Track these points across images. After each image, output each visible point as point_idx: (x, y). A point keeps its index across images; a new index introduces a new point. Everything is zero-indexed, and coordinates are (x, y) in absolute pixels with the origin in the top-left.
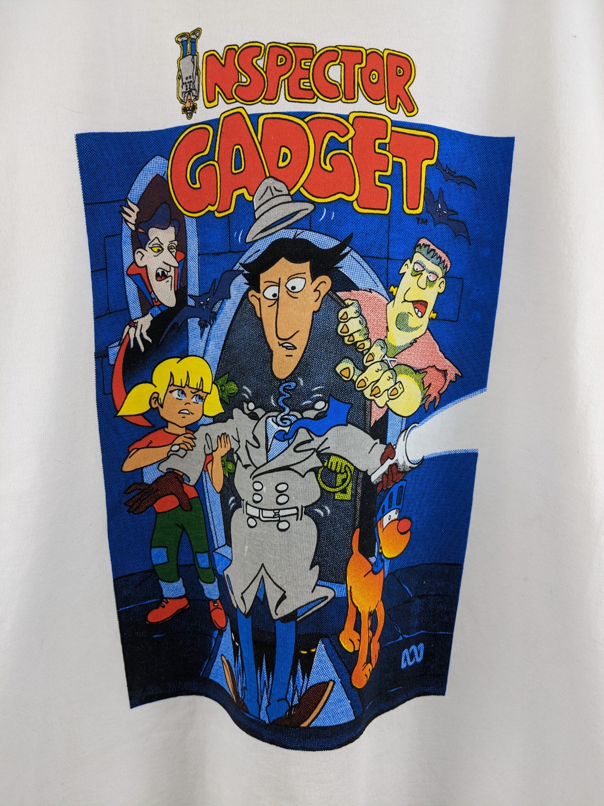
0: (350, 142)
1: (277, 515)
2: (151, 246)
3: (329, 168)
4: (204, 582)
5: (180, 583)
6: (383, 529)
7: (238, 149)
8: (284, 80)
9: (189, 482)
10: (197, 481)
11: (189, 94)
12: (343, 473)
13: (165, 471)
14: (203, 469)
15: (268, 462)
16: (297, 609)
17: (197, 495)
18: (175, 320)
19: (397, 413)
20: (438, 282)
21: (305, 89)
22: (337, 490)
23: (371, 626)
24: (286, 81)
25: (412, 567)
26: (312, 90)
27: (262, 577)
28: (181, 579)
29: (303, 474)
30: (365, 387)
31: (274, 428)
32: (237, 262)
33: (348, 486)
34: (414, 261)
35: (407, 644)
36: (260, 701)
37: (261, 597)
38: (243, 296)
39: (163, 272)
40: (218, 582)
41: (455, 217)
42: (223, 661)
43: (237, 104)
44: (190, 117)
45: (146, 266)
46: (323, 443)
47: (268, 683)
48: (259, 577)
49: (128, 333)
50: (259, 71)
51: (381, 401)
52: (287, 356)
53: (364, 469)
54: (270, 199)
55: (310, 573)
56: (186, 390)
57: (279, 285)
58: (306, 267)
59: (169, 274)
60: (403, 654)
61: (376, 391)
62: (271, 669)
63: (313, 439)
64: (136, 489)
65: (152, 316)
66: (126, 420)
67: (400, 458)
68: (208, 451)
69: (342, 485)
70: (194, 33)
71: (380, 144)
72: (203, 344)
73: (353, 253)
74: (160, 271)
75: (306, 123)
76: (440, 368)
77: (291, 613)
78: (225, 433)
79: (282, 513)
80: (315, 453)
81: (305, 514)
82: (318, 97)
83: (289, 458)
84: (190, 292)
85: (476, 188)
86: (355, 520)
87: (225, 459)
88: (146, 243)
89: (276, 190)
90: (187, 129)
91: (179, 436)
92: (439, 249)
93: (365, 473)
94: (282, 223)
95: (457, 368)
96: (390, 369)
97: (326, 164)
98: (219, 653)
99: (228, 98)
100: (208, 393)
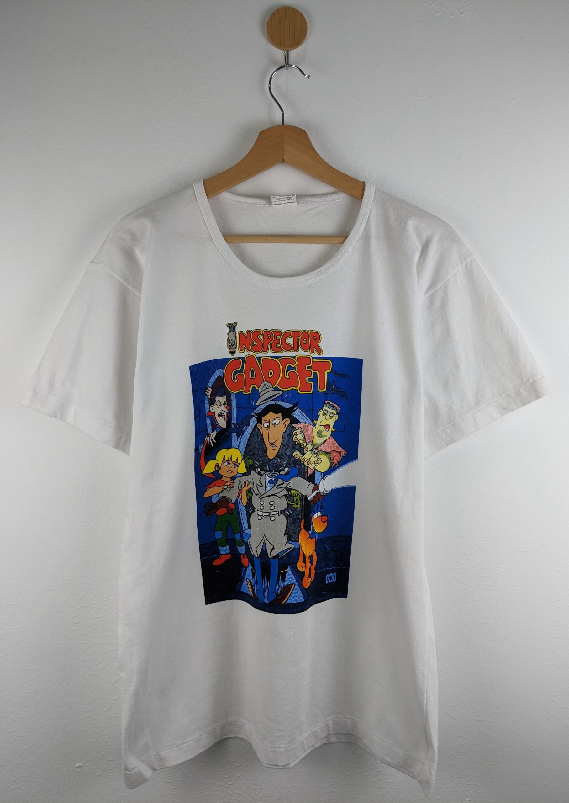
0: (296, 367)
1: (270, 513)
2: (216, 404)
3: (288, 377)
4: (238, 546)
5: (227, 547)
6: (315, 520)
7: (252, 370)
8: (270, 344)
9: (232, 502)
10: (235, 501)
11: (233, 346)
12: (296, 497)
13: (221, 497)
14: (238, 496)
15: (266, 493)
16: (279, 553)
17: (235, 507)
18: (226, 433)
19: (319, 471)
20: (335, 416)
21: (278, 348)
22: (294, 503)
23: (310, 561)
24: (271, 344)
25: (328, 537)
26: (281, 348)
27: (264, 541)
28: (228, 545)
29: (280, 497)
30: (305, 461)
31: (268, 479)
32: (252, 412)
33: (298, 502)
34: (324, 409)
35: (328, 572)
36: (264, 594)
37: (264, 549)
38: (255, 426)
39: (221, 414)
40: (245, 546)
41: (341, 390)
42: (247, 581)
43: (252, 353)
44: (233, 355)
45: (214, 412)
46: (288, 484)
47: (268, 586)
48: (263, 540)
49: (207, 439)
50: (260, 340)
51: (312, 467)
52: (273, 450)
53: (305, 495)
54: (266, 389)
55: (284, 538)
56: (230, 462)
57: (269, 422)
58: (280, 415)
59: (224, 415)
60: (327, 577)
61: (310, 462)
62: (268, 579)
63: (284, 483)
64: (209, 505)
65: (217, 432)
66: (205, 476)
67: (321, 489)
68: (240, 488)
69: (296, 501)
70: (234, 323)
71: (308, 367)
72: (238, 443)
73: (298, 409)
74: (220, 414)
75: (279, 360)
76: (338, 451)
77: (277, 555)
78: (248, 481)
79: (272, 513)
80: (285, 489)
81: (282, 513)
82: (283, 350)
83: (275, 491)
84: (232, 422)
85: (349, 378)
86: (302, 516)
87: (247, 492)
88: (214, 403)
89: (268, 386)
90: (231, 359)
91: (227, 482)
92: (334, 403)
93: (306, 496)
94: (270, 398)
95: (345, 450)
96: (315, 453)
97: (287, 376)
98: (245, 578)
99: (249, 350)
100: (240, 464)
